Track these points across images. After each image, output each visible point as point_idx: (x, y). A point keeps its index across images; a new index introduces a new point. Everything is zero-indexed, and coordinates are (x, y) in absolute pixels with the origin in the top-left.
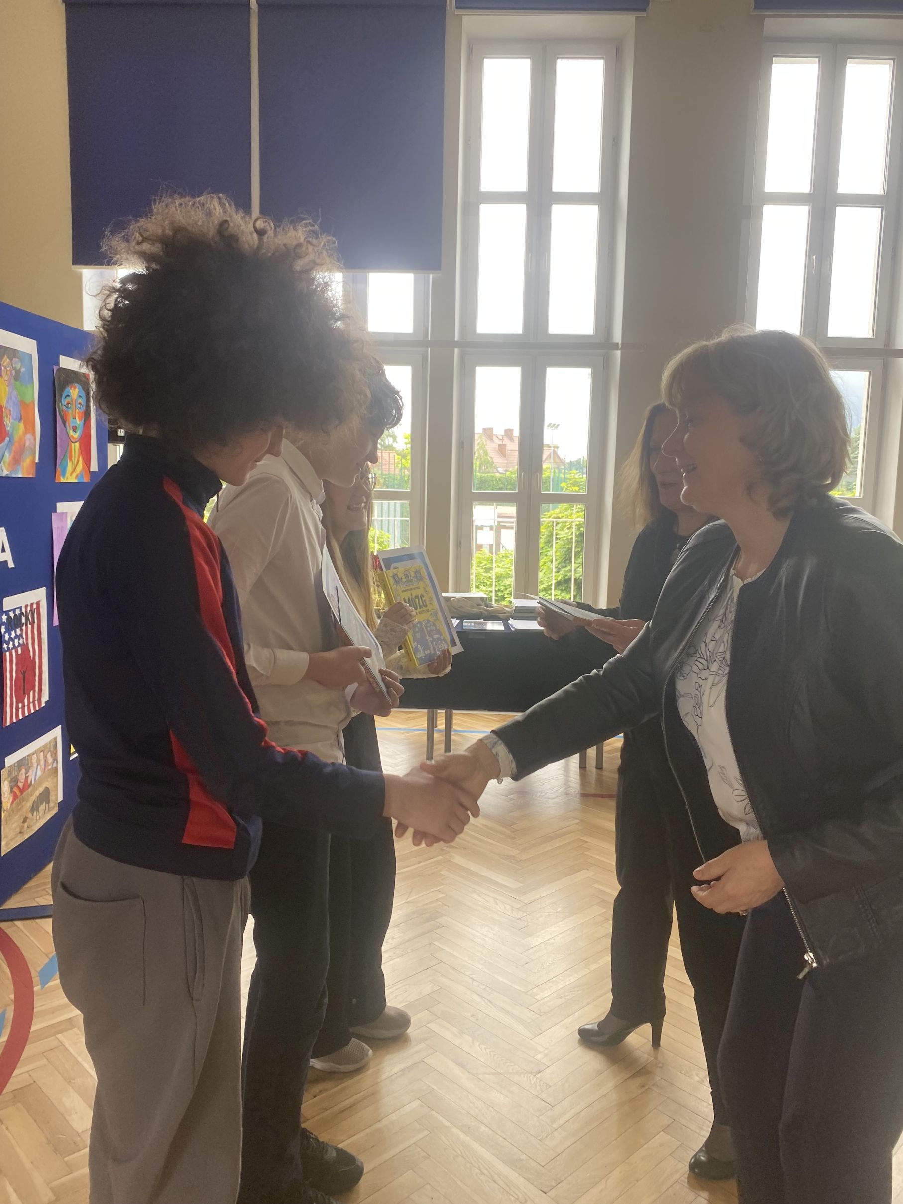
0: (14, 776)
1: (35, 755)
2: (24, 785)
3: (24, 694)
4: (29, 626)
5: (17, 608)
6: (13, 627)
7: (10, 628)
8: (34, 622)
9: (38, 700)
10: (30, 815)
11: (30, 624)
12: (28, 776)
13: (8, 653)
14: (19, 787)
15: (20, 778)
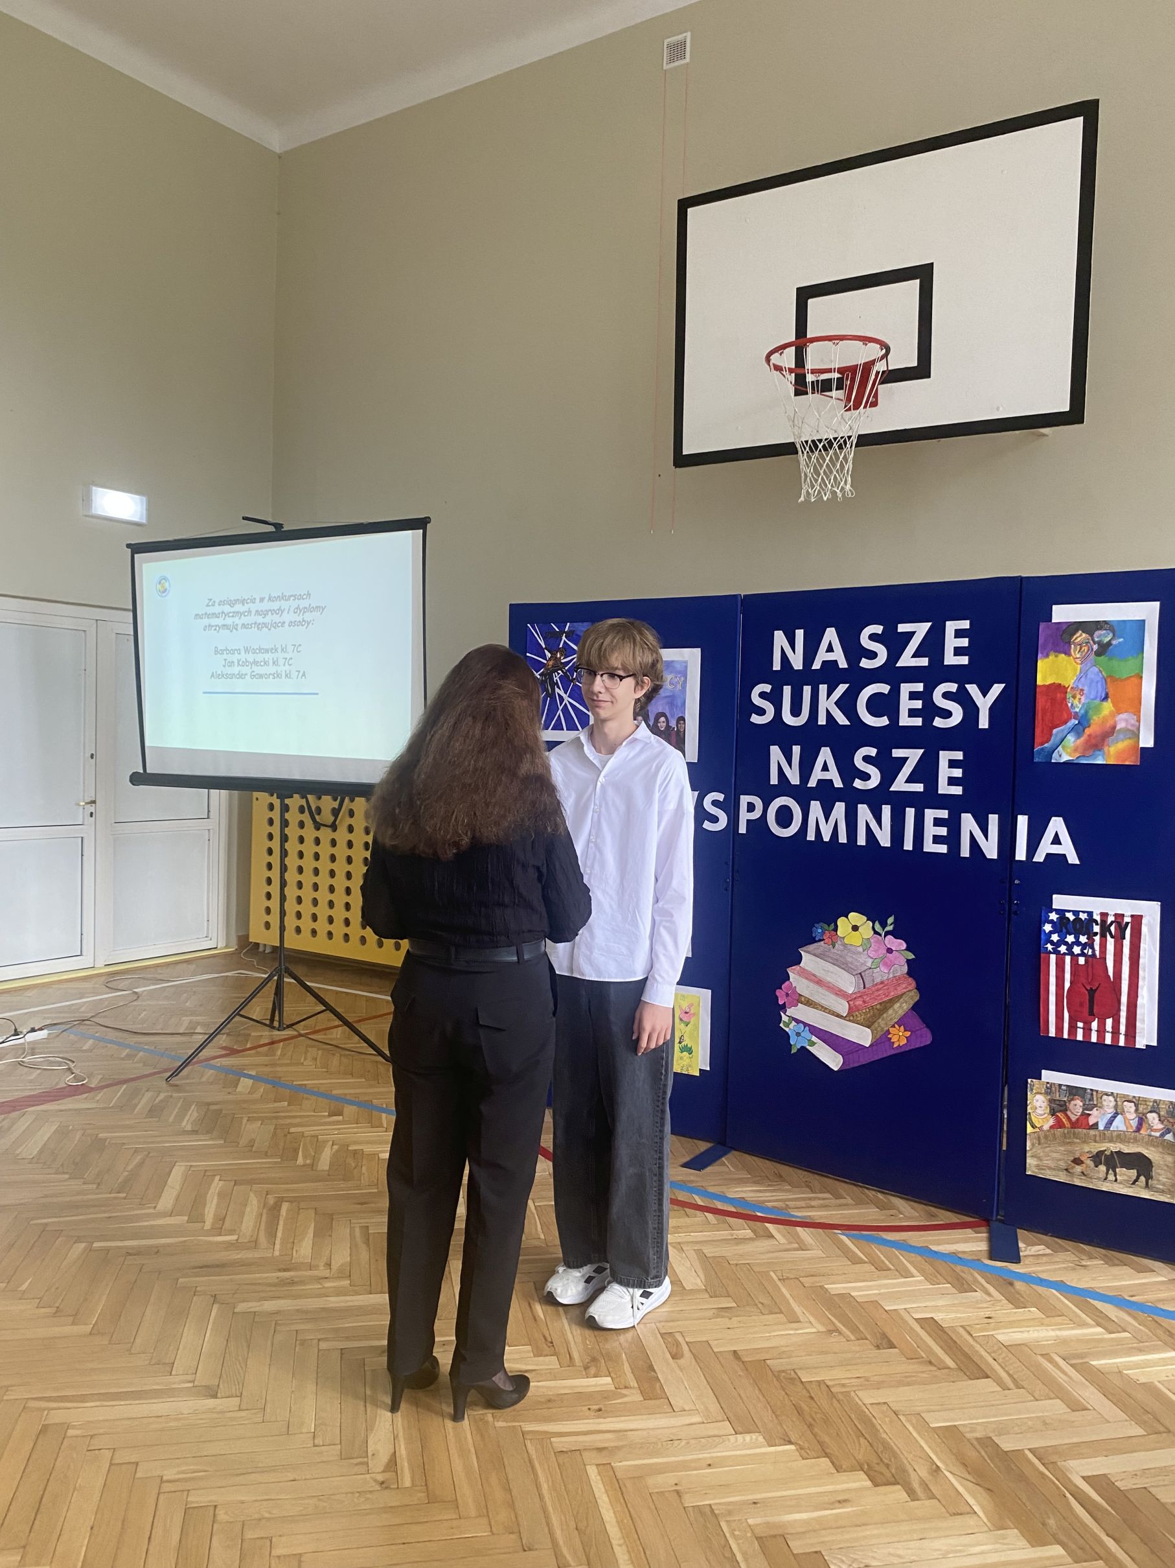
0: (1058, 1098)
1: (1111, 1098)
2: (1078, 1119)
3: (1092, 1014)
4: (1110, 942)
5: (1083, 912)
6: (1073, 931)
7: (1064, 930)
8: (1124, 938)
9: (1126, 1035)
10: (1091, 1164)
11: (1112, 937)
12: (1089, 1115)
13: (1053, 957)
14: (1069, 1118)
15: (1071, 1106)
